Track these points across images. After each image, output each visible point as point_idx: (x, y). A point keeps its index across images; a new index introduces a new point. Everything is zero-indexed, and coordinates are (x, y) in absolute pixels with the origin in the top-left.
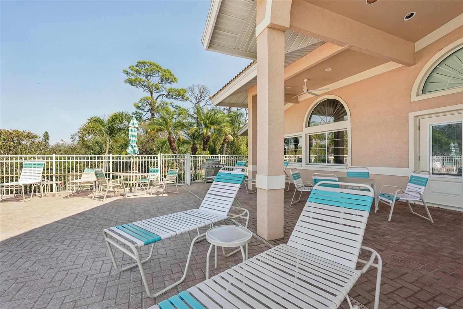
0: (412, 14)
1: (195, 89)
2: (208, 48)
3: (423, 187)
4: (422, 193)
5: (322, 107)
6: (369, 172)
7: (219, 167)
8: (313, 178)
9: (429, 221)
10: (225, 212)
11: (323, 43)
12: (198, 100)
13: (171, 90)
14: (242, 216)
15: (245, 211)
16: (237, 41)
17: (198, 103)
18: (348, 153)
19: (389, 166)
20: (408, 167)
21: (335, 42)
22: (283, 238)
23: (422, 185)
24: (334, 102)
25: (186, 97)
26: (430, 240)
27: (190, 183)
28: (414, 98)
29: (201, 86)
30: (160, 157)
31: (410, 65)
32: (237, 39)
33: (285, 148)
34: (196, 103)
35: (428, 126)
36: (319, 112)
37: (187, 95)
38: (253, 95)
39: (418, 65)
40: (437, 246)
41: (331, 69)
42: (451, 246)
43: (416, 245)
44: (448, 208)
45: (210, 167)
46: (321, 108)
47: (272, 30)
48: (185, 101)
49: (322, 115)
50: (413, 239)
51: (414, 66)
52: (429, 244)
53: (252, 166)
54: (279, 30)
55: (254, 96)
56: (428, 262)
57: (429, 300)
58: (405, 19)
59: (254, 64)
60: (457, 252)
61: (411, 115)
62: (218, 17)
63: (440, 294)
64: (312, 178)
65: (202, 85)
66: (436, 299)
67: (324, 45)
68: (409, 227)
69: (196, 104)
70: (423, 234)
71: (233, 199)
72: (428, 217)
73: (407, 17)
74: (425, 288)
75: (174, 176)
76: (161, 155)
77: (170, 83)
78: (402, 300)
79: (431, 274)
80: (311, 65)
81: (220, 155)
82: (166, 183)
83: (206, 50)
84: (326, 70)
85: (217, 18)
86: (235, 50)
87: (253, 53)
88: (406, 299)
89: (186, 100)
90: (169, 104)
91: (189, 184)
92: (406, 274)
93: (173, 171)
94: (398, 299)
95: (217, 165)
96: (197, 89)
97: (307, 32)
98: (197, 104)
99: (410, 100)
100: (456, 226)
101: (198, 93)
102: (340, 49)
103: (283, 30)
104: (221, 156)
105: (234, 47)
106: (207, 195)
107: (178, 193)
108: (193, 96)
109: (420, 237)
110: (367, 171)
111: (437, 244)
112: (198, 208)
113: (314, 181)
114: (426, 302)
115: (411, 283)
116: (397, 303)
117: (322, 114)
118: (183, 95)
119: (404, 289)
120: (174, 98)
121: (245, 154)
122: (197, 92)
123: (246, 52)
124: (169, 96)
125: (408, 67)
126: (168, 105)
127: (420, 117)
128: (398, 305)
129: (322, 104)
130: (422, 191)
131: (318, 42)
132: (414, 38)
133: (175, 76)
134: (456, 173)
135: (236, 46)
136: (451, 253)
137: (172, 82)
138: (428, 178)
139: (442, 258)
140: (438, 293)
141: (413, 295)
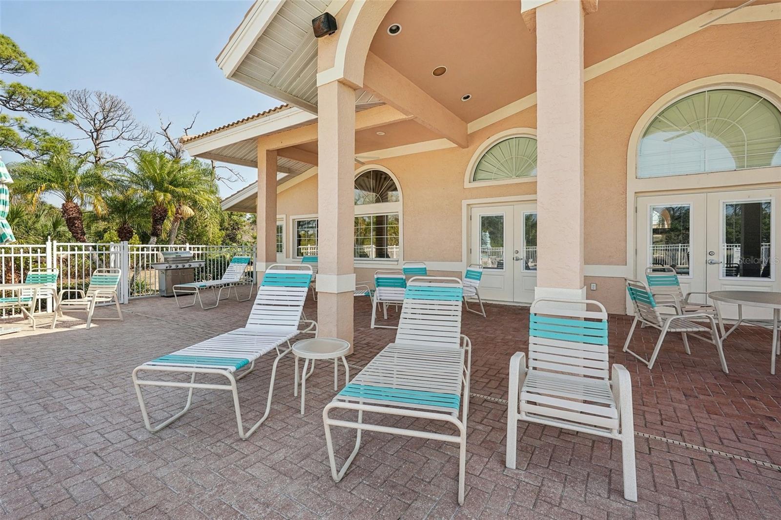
0: (468, 97)
1: (89, 101)
2: (232, 77)
3: (478, 282)
4: (477, 287)
5: (366, 179)
6: (426, 268)
7: (192, 266)
8: (376, 276)
9: (483, 316)
10: (294, 325)
11: (384, 104)
12: (97, 125)
13: (19, 90)
14: (310, 330)
15: (311, 323)
16: (275, 76)
17: (97, 131)
18: (399, 244)
19: (444, 260)
20: (462, 261)
21: (399, 108)
22: (353, 354)
23: (477, 279)
24: (382, 175)
25: (66, 113)
26: (487, 332)
27: (129, 300)
28: (467, 185)
29: (106, 95)
30: (52, 249)
31: (464, 147)
32: (277, 74)
33: (300, 233)
34: (93, 131)
35: (479, 216)
36: (361, 186)
37: (67, 109)
38: (268, 148)
39: (471, 148)
40: (492, 336)
41: (383, 134)
42: (501, 334)
43: (477, 338)
44: (494, 303)
45: (172, 268)
46: (363, 180)
47: (343, 85)
48: (62, 121)
49: (365, 190)
50: (475, 333)
51: (467, 149)
52: (487, 335)
53: (265, 263)
54: (350, 87)
55: (269, 151)
56: (489, 349)
57: (496, 374)
58: (462, 99)
59: (286, 108)
60: (506, 338)
61: (465, 203)
62: (260, 39)
63: (502, 368)
64: (374, 277)
65: (108, 94)
66: (500, 372)
67: (384, 106)
68: (469, 324)
69: (92, 133)
70: (481, 328)
71: (301, 308)
72: (482, 312)
73: (465, 98)
74: (492, 367)
75: (113, 286)
76: (55, 243)
77: (16, 70)
78: (480, 379)
79: (493, 357)
80: (366, 127)
81: (190, 245)
82: (95, 301)
83: (228, 78)
84: (378, 133)
85: (258, 40)
86: (270, 87)
87: (295, 96)
88: (482, 377)
89: (65, 120)
90: (12, 121)
91: (126, 302)
92: (477, 361)
93: (106, 277)
94: (477, 379)
95: (187, 263)
96: (95, 99)
97: (374, 91)
98: (96, 133)
99: (464, 186)
100: (502, 317)
101: (97, 109)
102: (404, 118)
103: (354, 88)
104: (192, 246)
105: (270, 83)
106: (255, 307)
107: (121, 318)
108: (84, 114)
109: (480, 331)
110: (424, 267)
111: (491, 334)
112: (245, 327)
113: (376, 281)
114: (494, 376)
115: (482, 366)
116: (477, 381)
117: (366, 188)
118: (56, 107)
119: (479, 371)
120: (28, 110)
121: (217, 243)
122: (94, 107)
123: (285, 93)
124: (13, 103)
125: (461, 149)
126: (7, 124)
127: (471, 206)
128: (478, 382)
129: (367, 175)
130: (478, 285)
131: (379, 102)
132: (467, 119)
133: (30, 59)
134: (496, 267)
135: (273, 82)
136: (502, 339)
137: (20, 69)
138: (482, 272)
139: (498, 344)
140: (500, 368)
141: (485, 374)
